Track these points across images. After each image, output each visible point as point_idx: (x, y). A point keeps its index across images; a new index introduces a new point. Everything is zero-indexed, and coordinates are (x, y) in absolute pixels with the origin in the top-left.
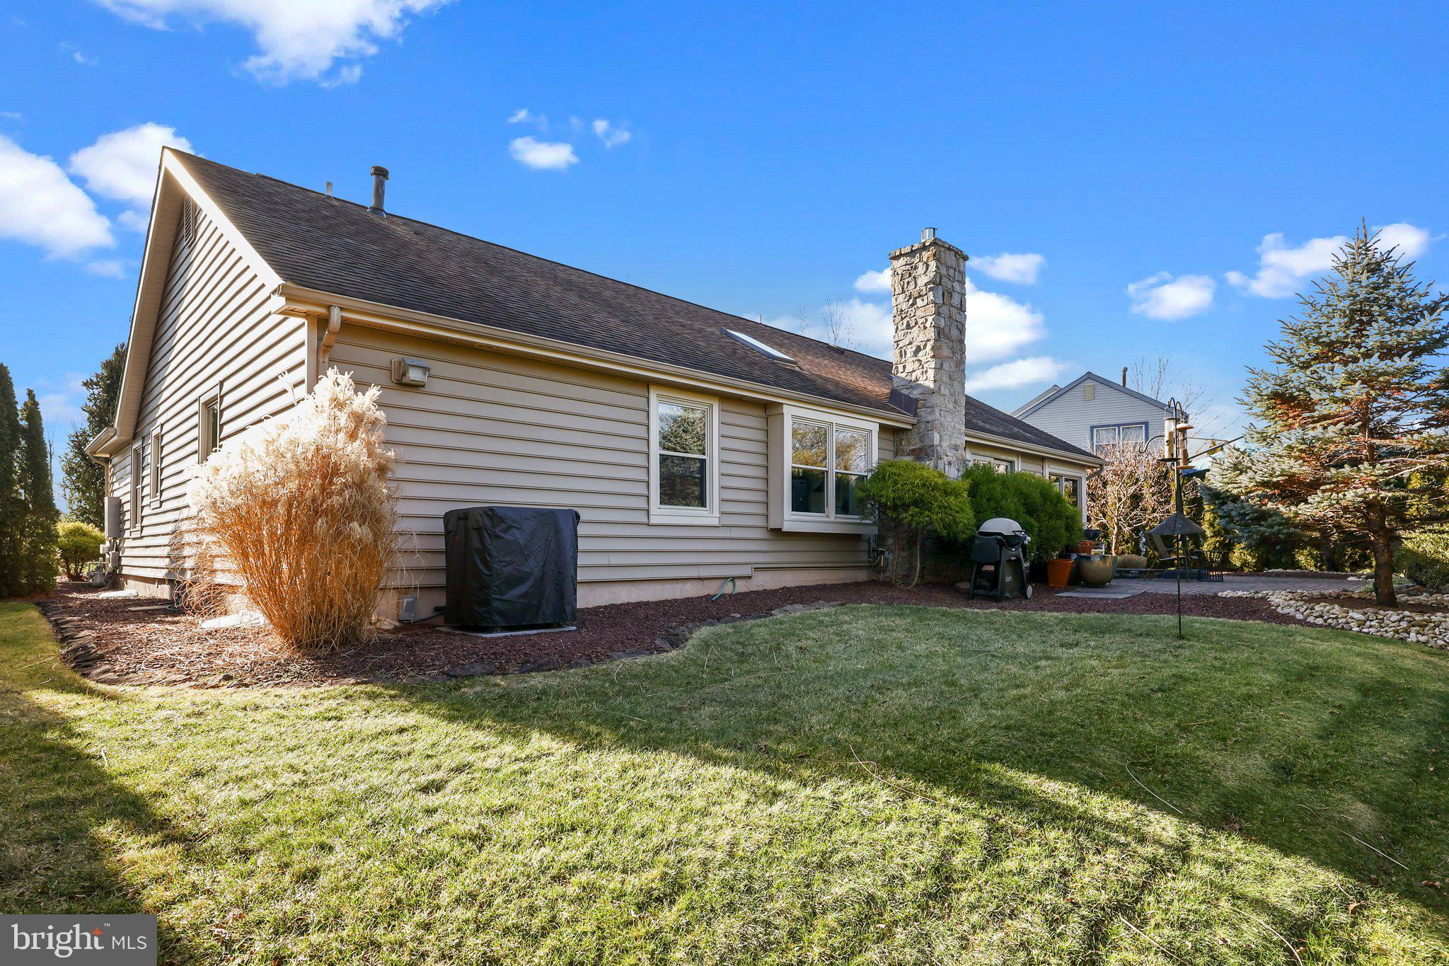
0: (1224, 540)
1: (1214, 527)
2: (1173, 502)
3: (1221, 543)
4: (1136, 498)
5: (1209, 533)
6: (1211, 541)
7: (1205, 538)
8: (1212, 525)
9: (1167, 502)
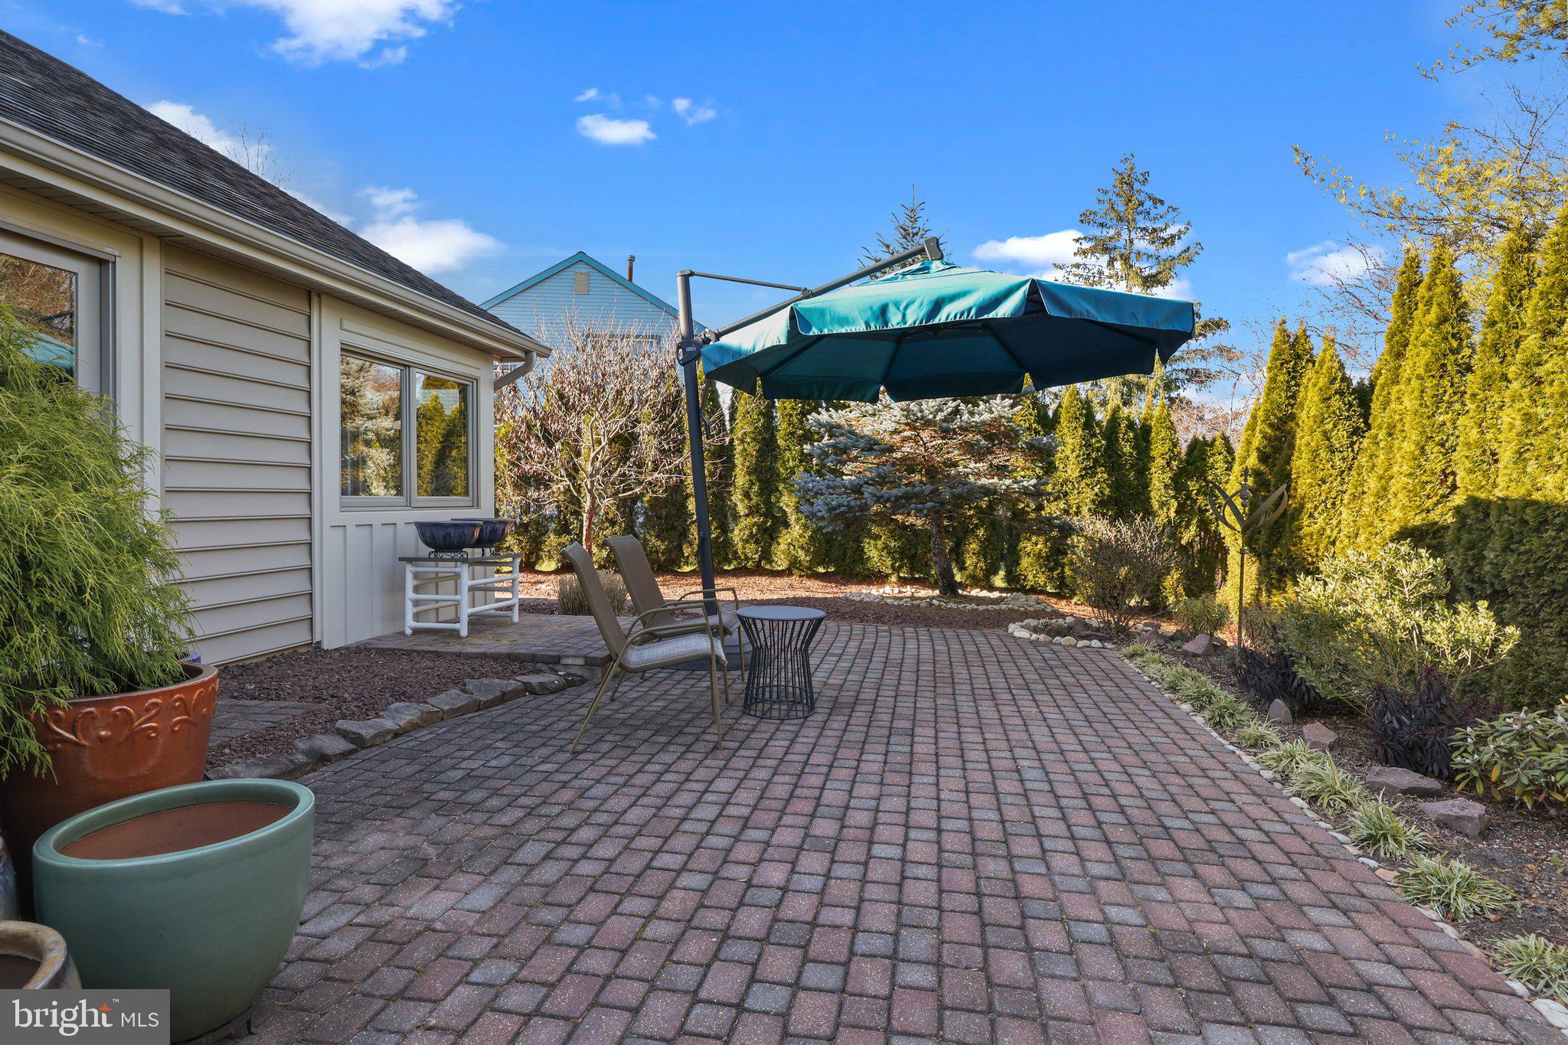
0: (765, 522)
1: (750, 499)
2: (687, 451)
3: (761, 527)
4: (625, 442)
5: (742, 509)
6: (744, 522)
7: (736, 517)
8: (747, 495)
9: (679, 451)
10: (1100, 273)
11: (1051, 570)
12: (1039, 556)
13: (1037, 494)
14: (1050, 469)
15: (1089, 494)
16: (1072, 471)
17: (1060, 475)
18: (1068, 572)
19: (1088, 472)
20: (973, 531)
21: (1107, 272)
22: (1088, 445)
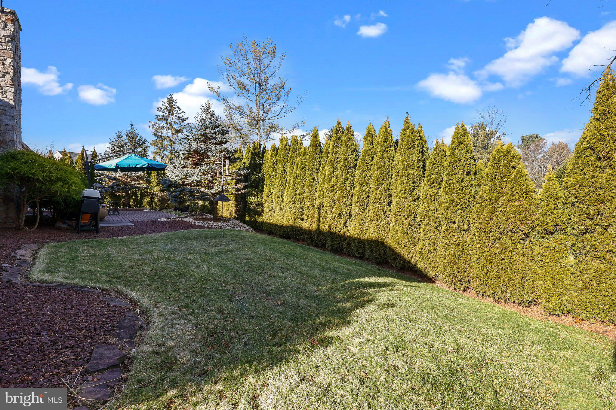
10: (164, 126)
11: (150, 205)
12: (147, 202)
13: (147, 188)
14: (150, 184)
15: (158, 189)
16: (155, 184)
17: (152, 185)
18: (154, 205)
19: (158, 185)
20: (131, 197)
21: (165, 126)
22: (158, 179)
